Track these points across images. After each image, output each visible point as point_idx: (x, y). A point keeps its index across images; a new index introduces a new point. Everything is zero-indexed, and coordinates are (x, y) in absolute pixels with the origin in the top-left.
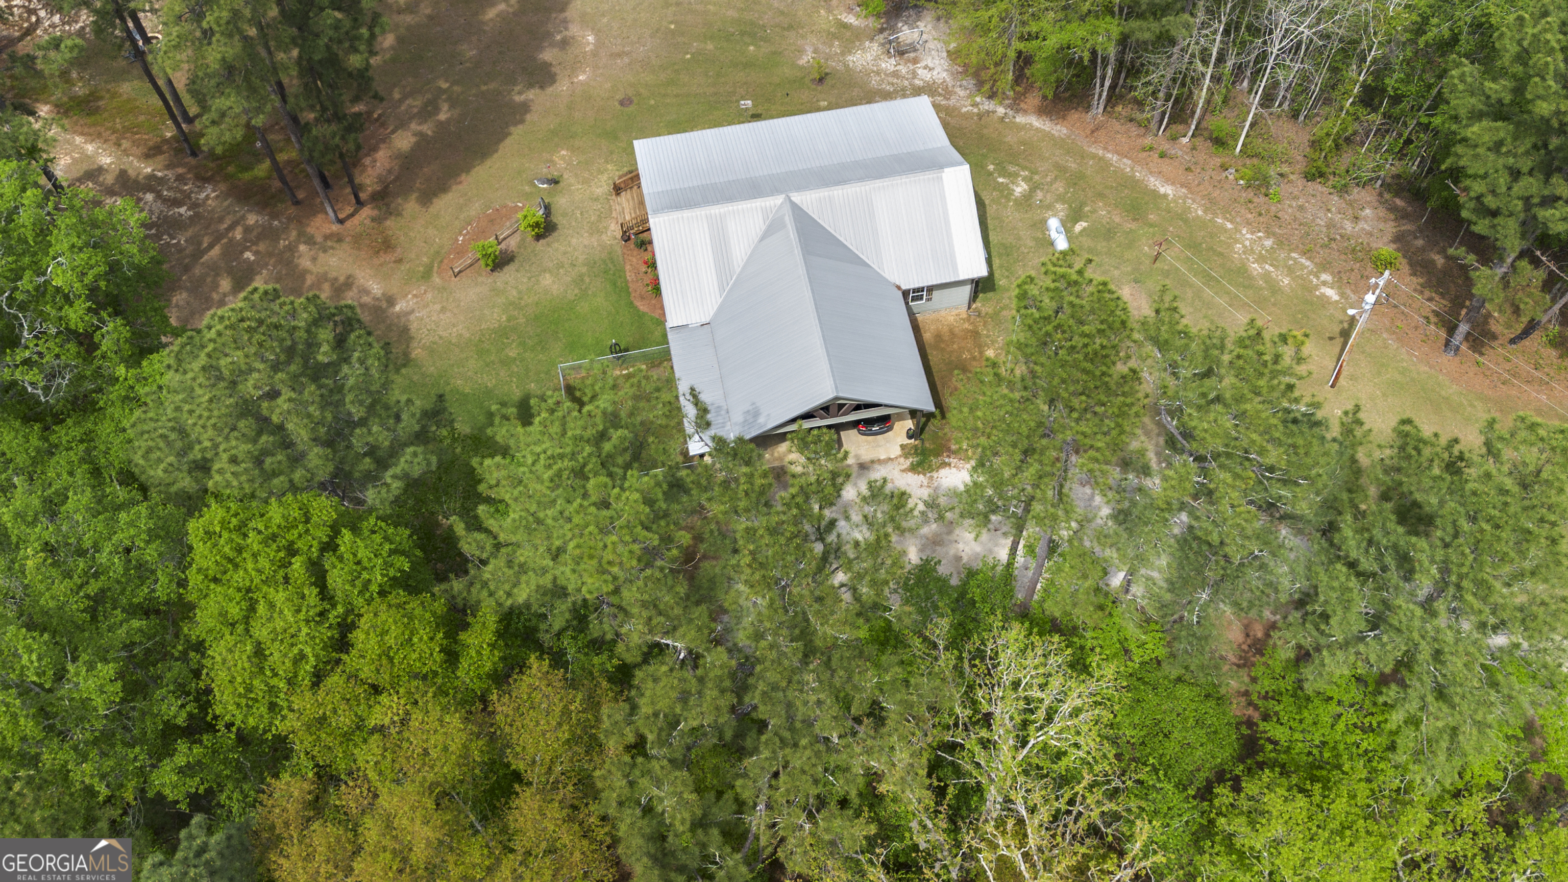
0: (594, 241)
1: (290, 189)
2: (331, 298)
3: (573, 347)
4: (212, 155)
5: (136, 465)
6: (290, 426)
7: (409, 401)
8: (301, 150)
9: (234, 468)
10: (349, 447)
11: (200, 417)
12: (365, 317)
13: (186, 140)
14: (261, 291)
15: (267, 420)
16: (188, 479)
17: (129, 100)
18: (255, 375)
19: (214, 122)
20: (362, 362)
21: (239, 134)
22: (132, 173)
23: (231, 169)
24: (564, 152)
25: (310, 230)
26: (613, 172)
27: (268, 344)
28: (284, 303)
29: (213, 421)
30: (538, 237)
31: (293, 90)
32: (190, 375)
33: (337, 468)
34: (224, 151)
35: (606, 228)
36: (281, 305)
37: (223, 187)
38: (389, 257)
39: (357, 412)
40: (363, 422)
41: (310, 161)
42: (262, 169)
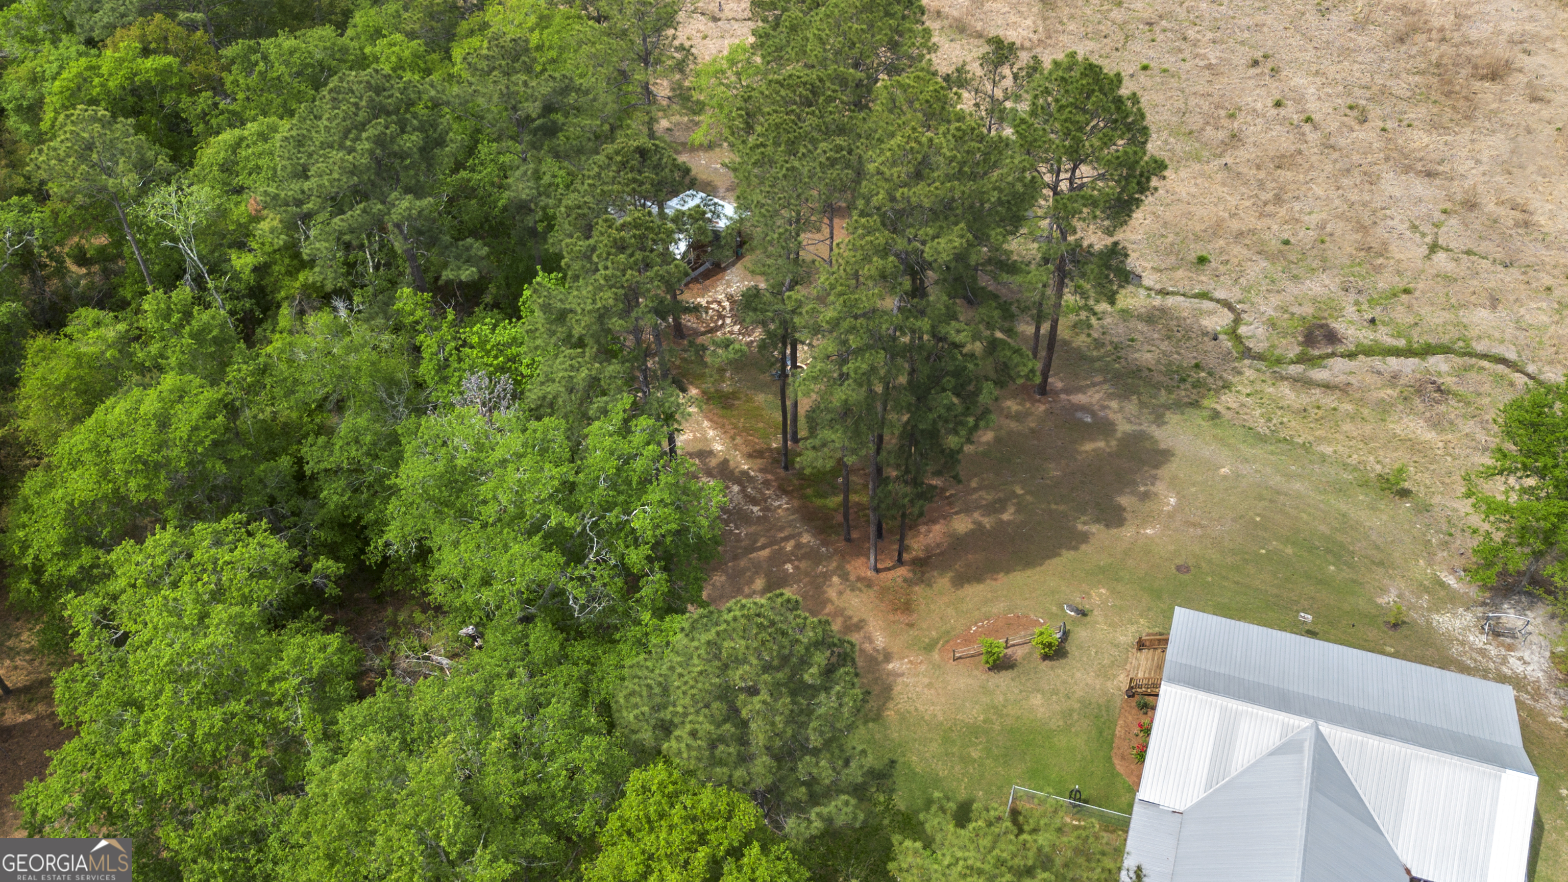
0: (1098, 684)
1: (848, 526)
2: (839, 632)
3: (1036, 775)
4: (800, 475)
5: (616, 702)
6: (753, 726)
7: (864, 752)
8: (873, 498)
9: (690, 741)
10: (793, 770)
11: (686, 683)
12: (860, 662)
13: (786, 455)
14: (785, 597)
15: (737, 711)
16: (649, 734)
17: (758, 408)
18: (747, 667)
19: (814, 448)
20: (839, 696)
21: (830, 464)
22: (732, 464)
23: (809, 491)
24: (1103, 591)
25: (849, 567)
26: (1143, 627)
27: (769, 645)
28: (799, 616)
29: (694, 691)
30: (1046, 657)
31: (889, 447)
32: (696, 644)
33: (774, 783)
34: (812, 474)
35: (1115, 676)
36: (795, 618)
37: (796, 503)
38: (904, 618)
39: (815, 740)
40: (815, 752)
41: (876, 509)
42: (834, 501)
